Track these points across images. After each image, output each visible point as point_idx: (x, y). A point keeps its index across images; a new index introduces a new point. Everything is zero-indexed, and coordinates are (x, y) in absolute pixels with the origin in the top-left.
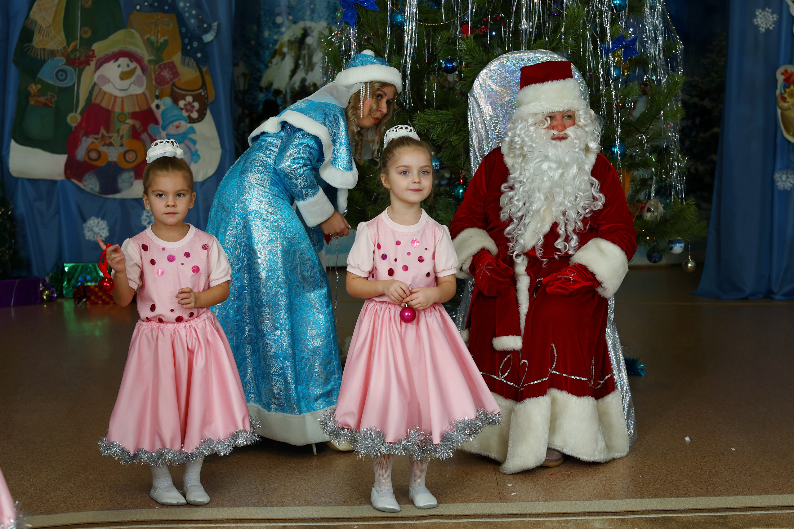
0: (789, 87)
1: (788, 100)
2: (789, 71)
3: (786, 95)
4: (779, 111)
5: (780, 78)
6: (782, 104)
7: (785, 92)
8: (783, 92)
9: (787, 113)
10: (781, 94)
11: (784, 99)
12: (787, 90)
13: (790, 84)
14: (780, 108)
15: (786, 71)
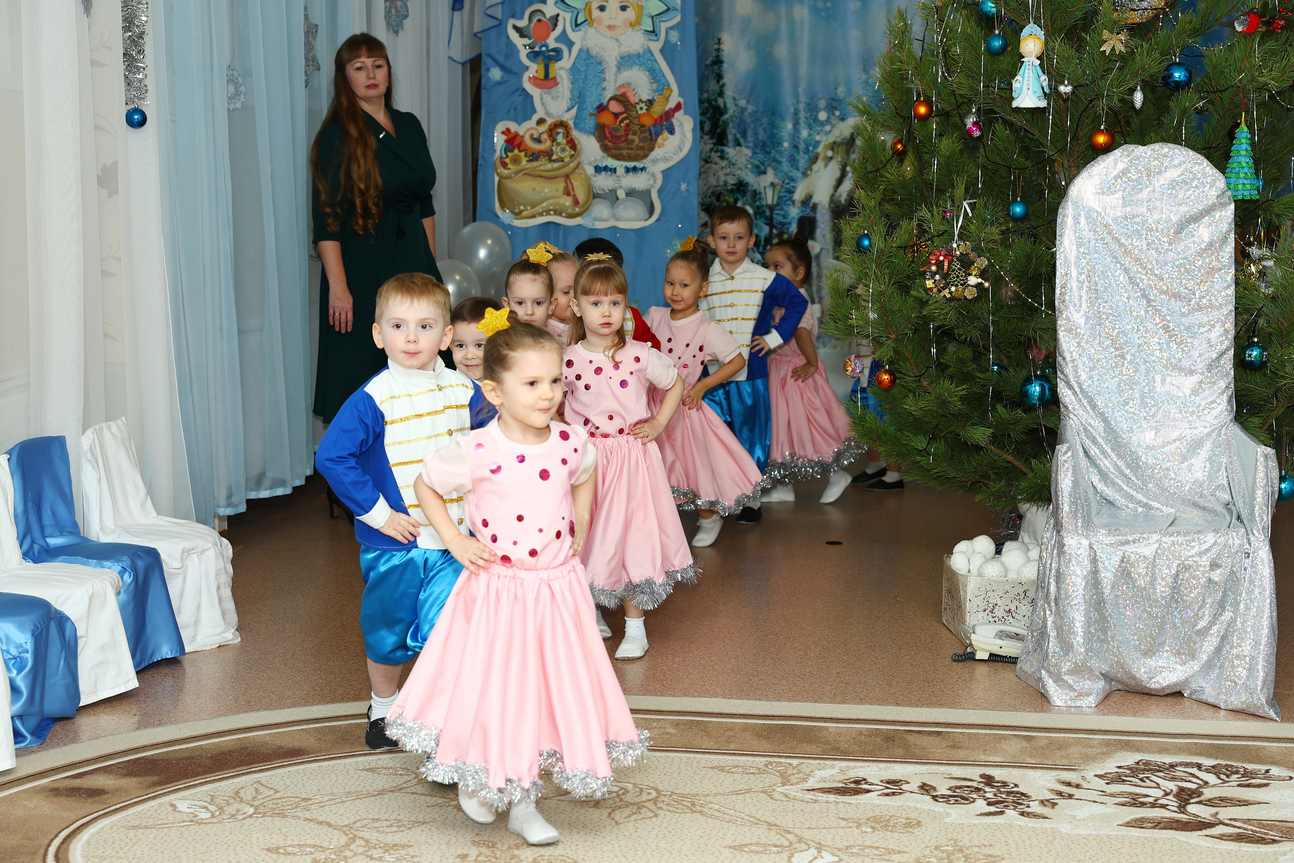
0: (512, 151)
1: (510, 166)
2: (513, 131)
3: (507, 160)
4: (497, 179)
5: (499, 140)
6: (501, 170)
7: (507, 156)
8: (504, 156)
9: (507, 182)
10: (501, 158)
11: (504, 165)
12: (510, 154)
13: (514, 148)
14: (498, 174)
15: (508, 130)
